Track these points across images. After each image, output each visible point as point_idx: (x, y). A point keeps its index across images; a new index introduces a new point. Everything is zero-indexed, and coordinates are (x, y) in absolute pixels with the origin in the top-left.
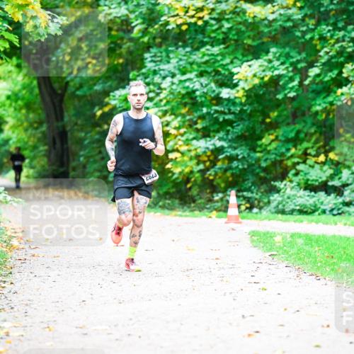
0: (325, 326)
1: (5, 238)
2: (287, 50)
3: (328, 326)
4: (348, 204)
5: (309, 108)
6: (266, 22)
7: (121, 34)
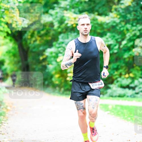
0: (128, 140)
1: (5, 106)
2: (114, 34)
3: (129, 140)
4: (137, 93)
5: (122, 56)
6: (105, 24)
7: (50, 28)
